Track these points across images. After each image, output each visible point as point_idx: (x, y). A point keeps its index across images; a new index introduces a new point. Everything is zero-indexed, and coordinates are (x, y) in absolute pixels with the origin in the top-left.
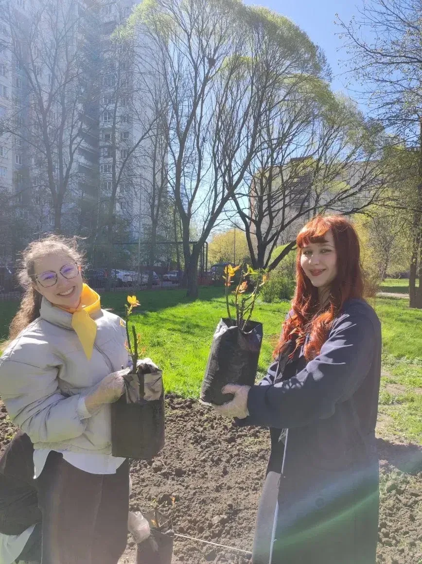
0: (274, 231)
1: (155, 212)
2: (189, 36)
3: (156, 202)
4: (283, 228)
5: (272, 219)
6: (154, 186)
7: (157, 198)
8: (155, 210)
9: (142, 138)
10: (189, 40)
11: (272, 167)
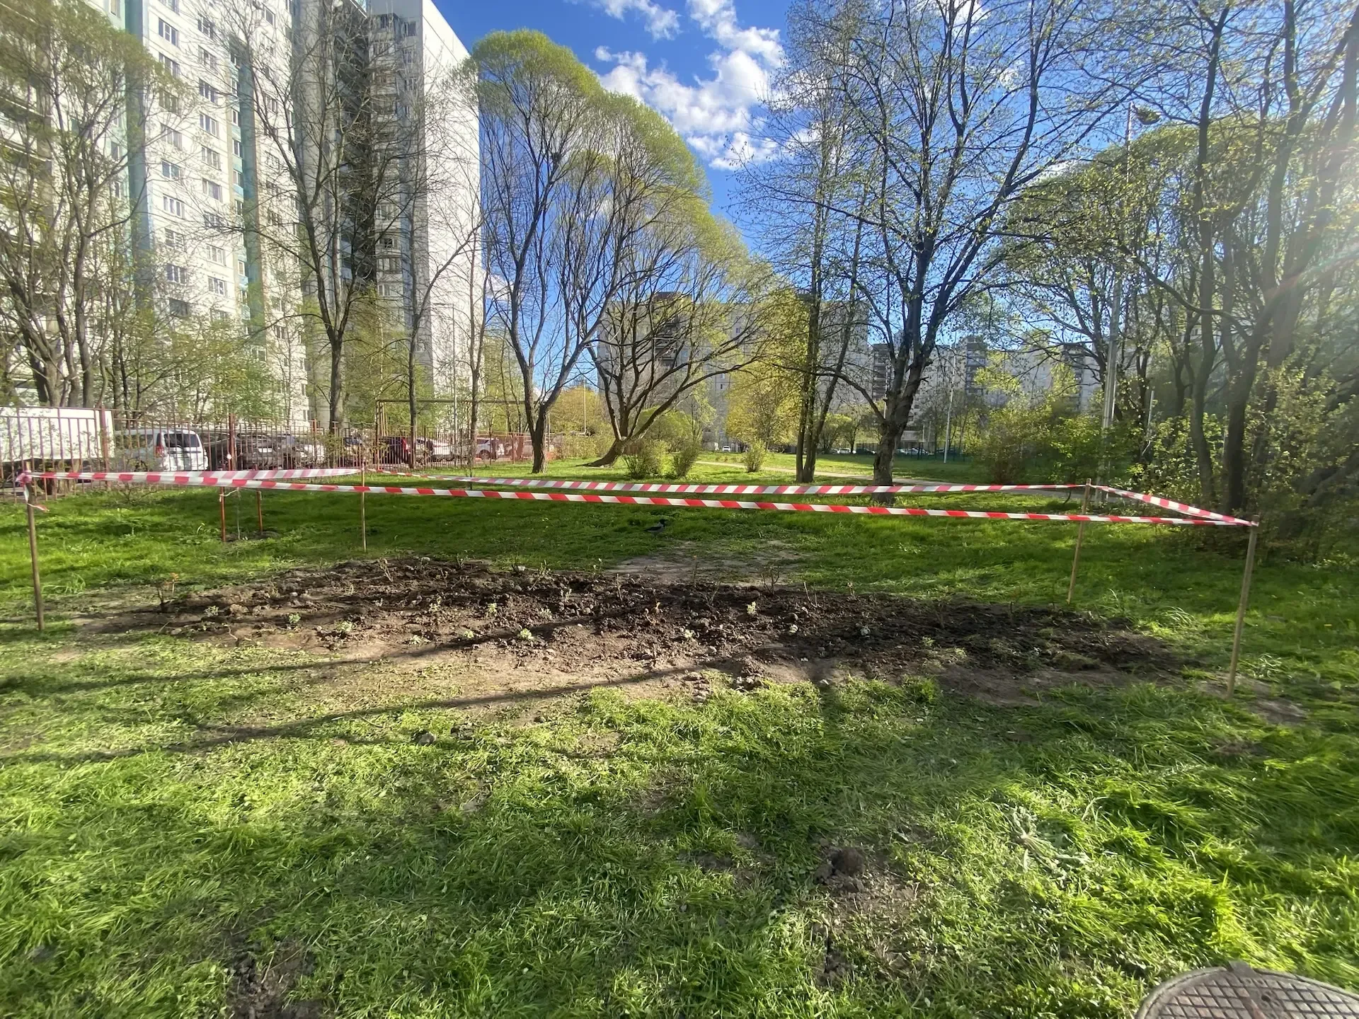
0: (639, 390)
1: (475, 359)
2: (527, 120)
3: (477, 343)
4: (651, 388)
5: (637, 373)
6: (472, 322)
7: (477, 339)
8: (475, 354)
9: (457, 253)
10: (527, 124)
11: (637, 305)
